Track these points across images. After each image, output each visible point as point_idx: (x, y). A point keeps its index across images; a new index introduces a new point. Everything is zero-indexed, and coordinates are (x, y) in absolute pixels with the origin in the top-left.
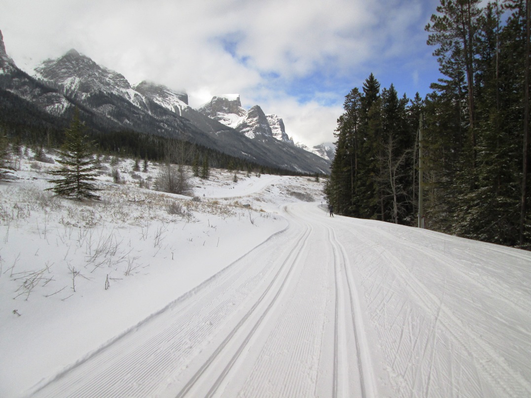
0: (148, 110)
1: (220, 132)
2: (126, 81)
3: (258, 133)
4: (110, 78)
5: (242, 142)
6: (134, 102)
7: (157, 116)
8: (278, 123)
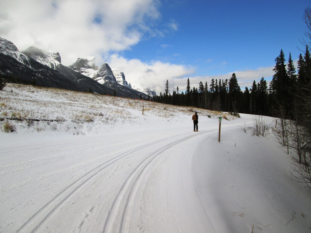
0: (29, 65)
1: (80, 80)
2: (15, 46)
3: (106, 80)
4: (2, 44)
5: (95, 86)
6: (19, 60)
7: (35, 69)
8: (121, 74)
